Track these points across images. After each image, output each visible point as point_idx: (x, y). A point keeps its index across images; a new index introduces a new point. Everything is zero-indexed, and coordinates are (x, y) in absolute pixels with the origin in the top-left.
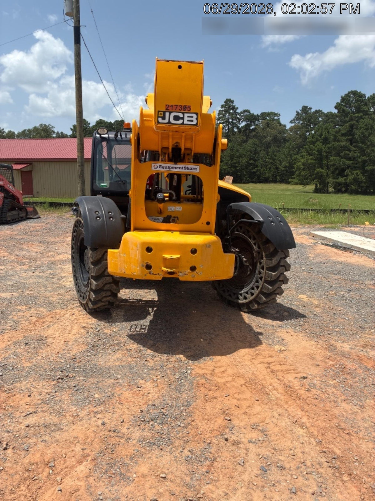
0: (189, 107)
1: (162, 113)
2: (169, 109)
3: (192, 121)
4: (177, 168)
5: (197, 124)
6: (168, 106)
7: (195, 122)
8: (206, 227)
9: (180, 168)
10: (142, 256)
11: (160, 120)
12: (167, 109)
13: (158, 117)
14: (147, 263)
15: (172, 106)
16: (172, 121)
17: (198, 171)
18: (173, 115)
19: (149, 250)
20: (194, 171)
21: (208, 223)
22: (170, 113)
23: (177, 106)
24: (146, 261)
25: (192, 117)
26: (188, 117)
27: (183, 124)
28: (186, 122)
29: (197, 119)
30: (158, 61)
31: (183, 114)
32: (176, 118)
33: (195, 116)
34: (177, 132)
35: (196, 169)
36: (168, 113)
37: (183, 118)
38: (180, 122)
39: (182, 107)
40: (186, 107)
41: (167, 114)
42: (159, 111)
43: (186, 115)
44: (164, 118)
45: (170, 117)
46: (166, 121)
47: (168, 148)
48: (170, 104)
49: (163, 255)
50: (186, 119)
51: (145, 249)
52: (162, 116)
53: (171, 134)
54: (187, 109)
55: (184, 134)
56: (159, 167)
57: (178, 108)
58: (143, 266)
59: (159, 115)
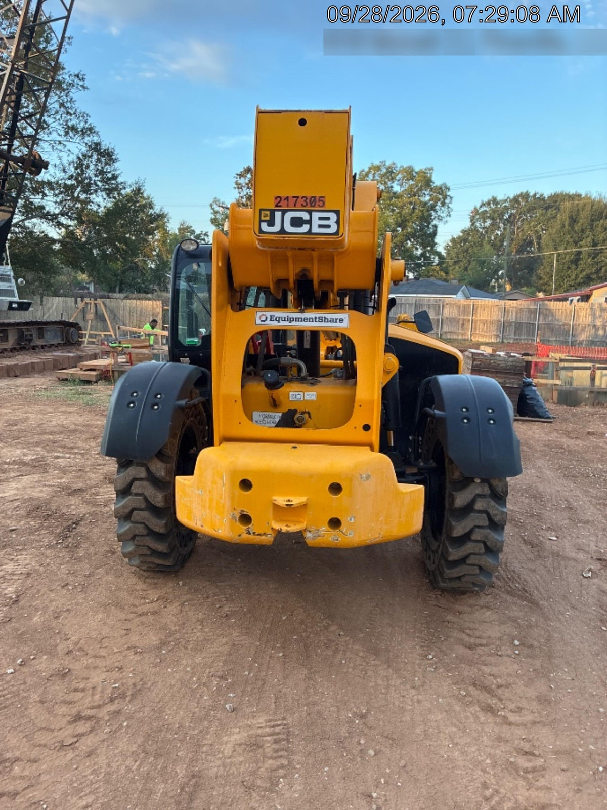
0: (322, 199)
1: (268, 213)
2: (282, 204)
3: (328, 226)
4: (305, 320)
5: (337, 233)
6: (279, 199)
7: (334, 229)
8: (363, 436)
9: (310, 320)
10: (232, 498)
11: (264, 227)
12: (277, 206)
13: (261, 221)
14: (243, 511)
15: (287, 198)
16: (288, 228)
17: (345, 324)
18: (289, 216)
19: (246, 484)
20: (338, 324)
21: (367, 428)
22: (284, 212)
23: (298, 197)
24: (239, 510)
25: (328, 219)
26: (320, 219)
27: (309, 232)
28: (315, 230)
29: (338, 222)
30: (260, 112)
31: (310, 212)
32: (296, 222)
33: (333, 217)
34: (300, 249)
35: (341, 321)
36: (280, 213)
37: (309, 222)
38: (305, 228)
39: (308, 201)
40: (315, 200)
41: (278, 215)
42: (261, 210)
43: (316, 215)
44: (271, 223)
45: (284, 221)
46: (277, 228)
47: (287, 280)
48: (283, 195)
49: (274, 498)
50: (316, 222)
51: (238, 484)
52: (268, 218)
53: (290, 253)
54: (318, 203)
55: (315, 254)
56: (269, 319)
57: (300, 201)
58: (234, 517)
59: (263, 218)
